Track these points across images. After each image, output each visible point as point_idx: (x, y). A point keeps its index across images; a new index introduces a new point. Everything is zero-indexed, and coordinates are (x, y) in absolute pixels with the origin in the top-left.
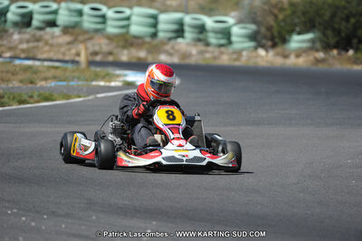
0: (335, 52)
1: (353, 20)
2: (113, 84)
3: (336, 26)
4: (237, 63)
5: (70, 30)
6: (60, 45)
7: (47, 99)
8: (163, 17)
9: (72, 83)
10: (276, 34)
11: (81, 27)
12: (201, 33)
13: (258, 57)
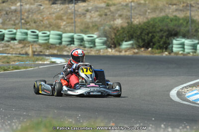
0: (143, 49)
1: (150, 35)
2: (45, 62)
3: (143, 37)
5: (22, 42)
6: (18, 49)
7: (16, 69)
8: (64, 35)
9: (26, 63)
10: (115, 42)
11: (27, 40)
12: (82, 42)
13: (108, 52)
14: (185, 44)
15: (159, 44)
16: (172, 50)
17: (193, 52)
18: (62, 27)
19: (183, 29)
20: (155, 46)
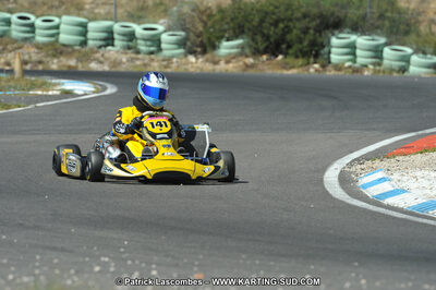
0: (265, 57)
1: (281, 25)
2: (50, 93)
3: (265, 31)
4: (169, 70)
8: (91, 25)
9: (8, 93)
10: (205, 41)
11: (9, 36)
12: (131, 40)
13: (188, 63)
14: (358, 45)
15: (300, 46)
16: (329, 58)
17: (374, 64)
18: (87, 7)
19: (353, 14)
20: (291, 51)
